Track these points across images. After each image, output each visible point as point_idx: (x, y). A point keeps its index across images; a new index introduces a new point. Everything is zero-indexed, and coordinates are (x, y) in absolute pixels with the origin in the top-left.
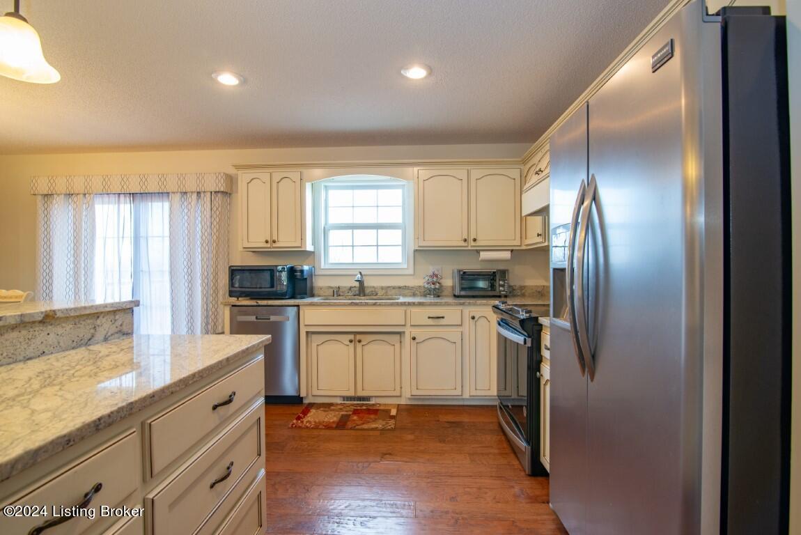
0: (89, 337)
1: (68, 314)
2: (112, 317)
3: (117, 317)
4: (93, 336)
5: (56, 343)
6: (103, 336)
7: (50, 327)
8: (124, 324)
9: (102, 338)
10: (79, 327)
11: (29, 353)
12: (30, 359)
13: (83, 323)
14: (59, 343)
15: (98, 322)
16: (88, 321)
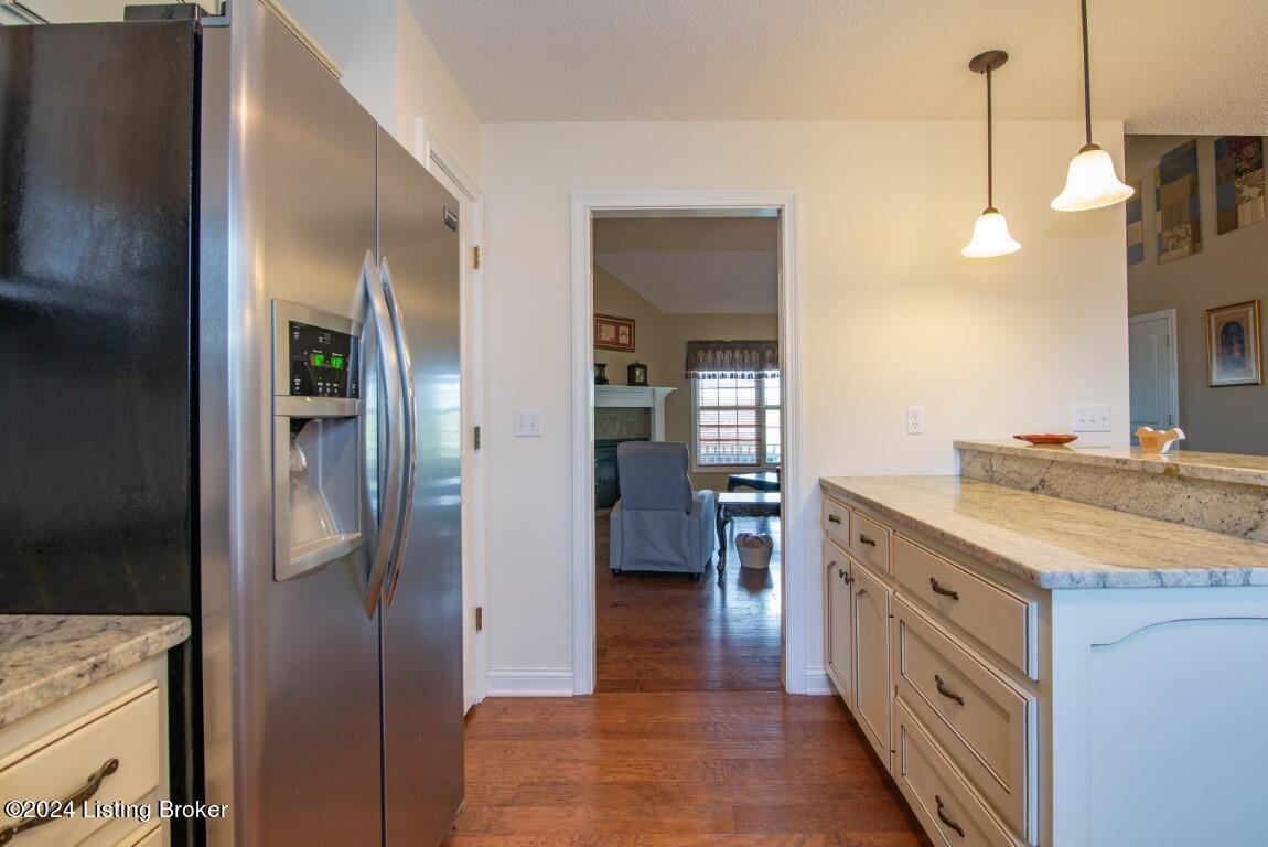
0: (1250, 525)
1: (1194, 473)
4: (1257, 527)
5: (1198, 514)
7: (1190, 488)
10: (1233, 503)
11: (1168, 512)
12: (1169, 521)
13: (1239, 497)
14: (1202, 515)
16: (1249, 497)
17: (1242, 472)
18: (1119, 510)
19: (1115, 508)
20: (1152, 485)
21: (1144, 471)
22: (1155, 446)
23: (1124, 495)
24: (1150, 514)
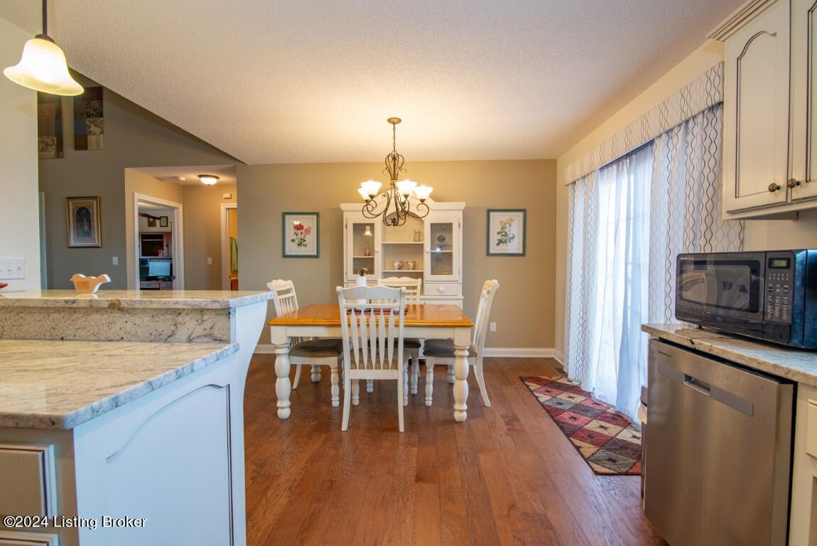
0: (170, 334)
1: (133, 305)
2: (199, 316)
3: (205, 317)
4: (174, 333)
5: (134, 333)
6: (187, 336)
7: (128, 316)
8: (216, 327)
9: (185, 338)
10: (158, 321)
11: (111, 334)
12: (111, 341)
13: (162, 317)
14: (136, 333)
15: (180, 319)
16: (168, 316)
17: (165, 301)
18: (66, 340)
19: (62, 339)
20: (97, 316)
21: (91, 307)
22: (88, 288)
23: (71, 327)
24: (96, 338)
